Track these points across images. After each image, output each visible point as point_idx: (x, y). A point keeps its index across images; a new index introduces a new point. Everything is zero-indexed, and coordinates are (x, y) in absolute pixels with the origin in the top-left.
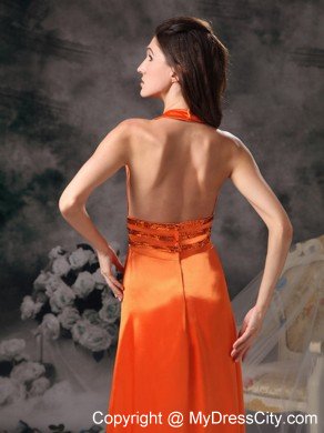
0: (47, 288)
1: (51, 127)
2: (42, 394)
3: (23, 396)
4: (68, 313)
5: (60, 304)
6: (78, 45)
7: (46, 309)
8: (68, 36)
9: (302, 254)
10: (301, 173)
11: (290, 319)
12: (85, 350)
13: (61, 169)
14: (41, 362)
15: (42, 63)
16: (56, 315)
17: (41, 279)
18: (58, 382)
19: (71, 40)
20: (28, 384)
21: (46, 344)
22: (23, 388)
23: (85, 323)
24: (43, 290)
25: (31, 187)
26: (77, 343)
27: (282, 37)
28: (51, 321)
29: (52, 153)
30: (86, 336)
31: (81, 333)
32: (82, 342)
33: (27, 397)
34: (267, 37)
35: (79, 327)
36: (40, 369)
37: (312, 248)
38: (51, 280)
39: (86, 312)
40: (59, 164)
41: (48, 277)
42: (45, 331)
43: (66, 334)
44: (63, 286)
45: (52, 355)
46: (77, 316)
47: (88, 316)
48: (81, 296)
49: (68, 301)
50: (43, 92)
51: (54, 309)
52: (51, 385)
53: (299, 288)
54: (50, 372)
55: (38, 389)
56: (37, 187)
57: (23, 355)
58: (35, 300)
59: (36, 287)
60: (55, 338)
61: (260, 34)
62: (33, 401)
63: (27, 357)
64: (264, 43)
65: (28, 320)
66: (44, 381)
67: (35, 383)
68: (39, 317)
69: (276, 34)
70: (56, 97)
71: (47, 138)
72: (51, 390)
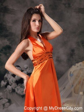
0: (8, 78)
1: (7, 33)
2: (8, 107)
3: (2, 108)
4: (14, 85)
5: (12, 82)
6: (14, 10)
7: (8, 84)
8: (10, 7)
9: (78, 67)
10: (78, 43)
11: (75, 85)
12: (19, 95)
13: (10, 45)
14: (7, 99)
15: (4, 15)
16: (11, 85)
17: (6, 76)
18: (12, 104)
19: (11, 8)
20: (4, 105)
21: (8, 93)
22: (2, 106)
23: (19, 87)
24: (7, 79)
25: (2, 50)
26: (17, 93)
27: (71, 5)
28: (9, 87)
29: (8, 40)
30: (19, 91)
31: (18, 90)
32: (18, 93)
33: (3, 108)
34: (67, 5)
35: (17, 89)
36: (7, 100)
37: (80, 65)
38: (9, 76)
39: (19, 84)
40: (10, 44)
41: (8, 75)
42: (8, 90)
43: (13, 91)
44: (12, 77)
45: (10, 96)
46: (16, 85)
47: (19, 85)
48: (17, 80)
49: (14, 81)
50: (4, 23)
51: (10, 84)
52: (10, 105)
53: (77, 76)
54: (10, 101)
55: (6, 106)
56: (4, 50)
57: (2, 97)
58: (4, 82)
59: (5, 78)
60: (11, 92)
61: (65, 4)
62: (5, 109)
63: (3, 97)
64: (66, 7)
65: (3, 87)
66: (8, 104)
67: (5, 105)
68: (6, 86)
69: (69, 4)
70: (8, 25)
71: (6, 36)
72: (10, 106)
